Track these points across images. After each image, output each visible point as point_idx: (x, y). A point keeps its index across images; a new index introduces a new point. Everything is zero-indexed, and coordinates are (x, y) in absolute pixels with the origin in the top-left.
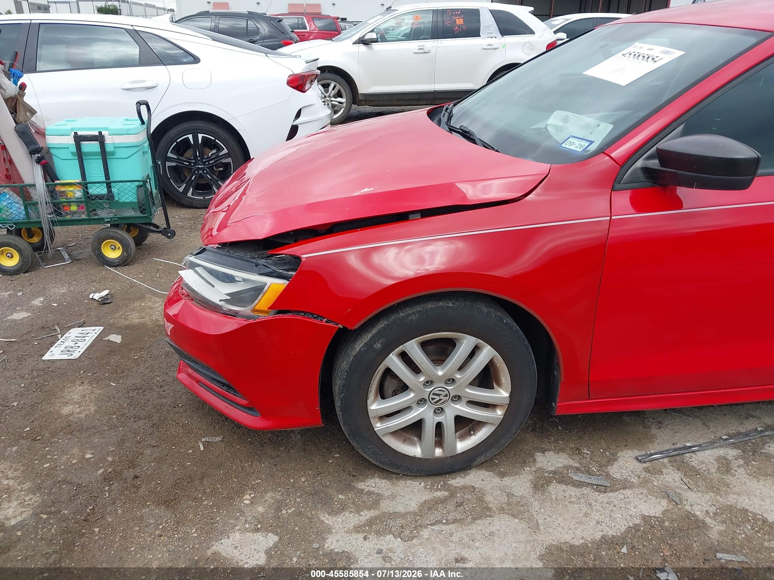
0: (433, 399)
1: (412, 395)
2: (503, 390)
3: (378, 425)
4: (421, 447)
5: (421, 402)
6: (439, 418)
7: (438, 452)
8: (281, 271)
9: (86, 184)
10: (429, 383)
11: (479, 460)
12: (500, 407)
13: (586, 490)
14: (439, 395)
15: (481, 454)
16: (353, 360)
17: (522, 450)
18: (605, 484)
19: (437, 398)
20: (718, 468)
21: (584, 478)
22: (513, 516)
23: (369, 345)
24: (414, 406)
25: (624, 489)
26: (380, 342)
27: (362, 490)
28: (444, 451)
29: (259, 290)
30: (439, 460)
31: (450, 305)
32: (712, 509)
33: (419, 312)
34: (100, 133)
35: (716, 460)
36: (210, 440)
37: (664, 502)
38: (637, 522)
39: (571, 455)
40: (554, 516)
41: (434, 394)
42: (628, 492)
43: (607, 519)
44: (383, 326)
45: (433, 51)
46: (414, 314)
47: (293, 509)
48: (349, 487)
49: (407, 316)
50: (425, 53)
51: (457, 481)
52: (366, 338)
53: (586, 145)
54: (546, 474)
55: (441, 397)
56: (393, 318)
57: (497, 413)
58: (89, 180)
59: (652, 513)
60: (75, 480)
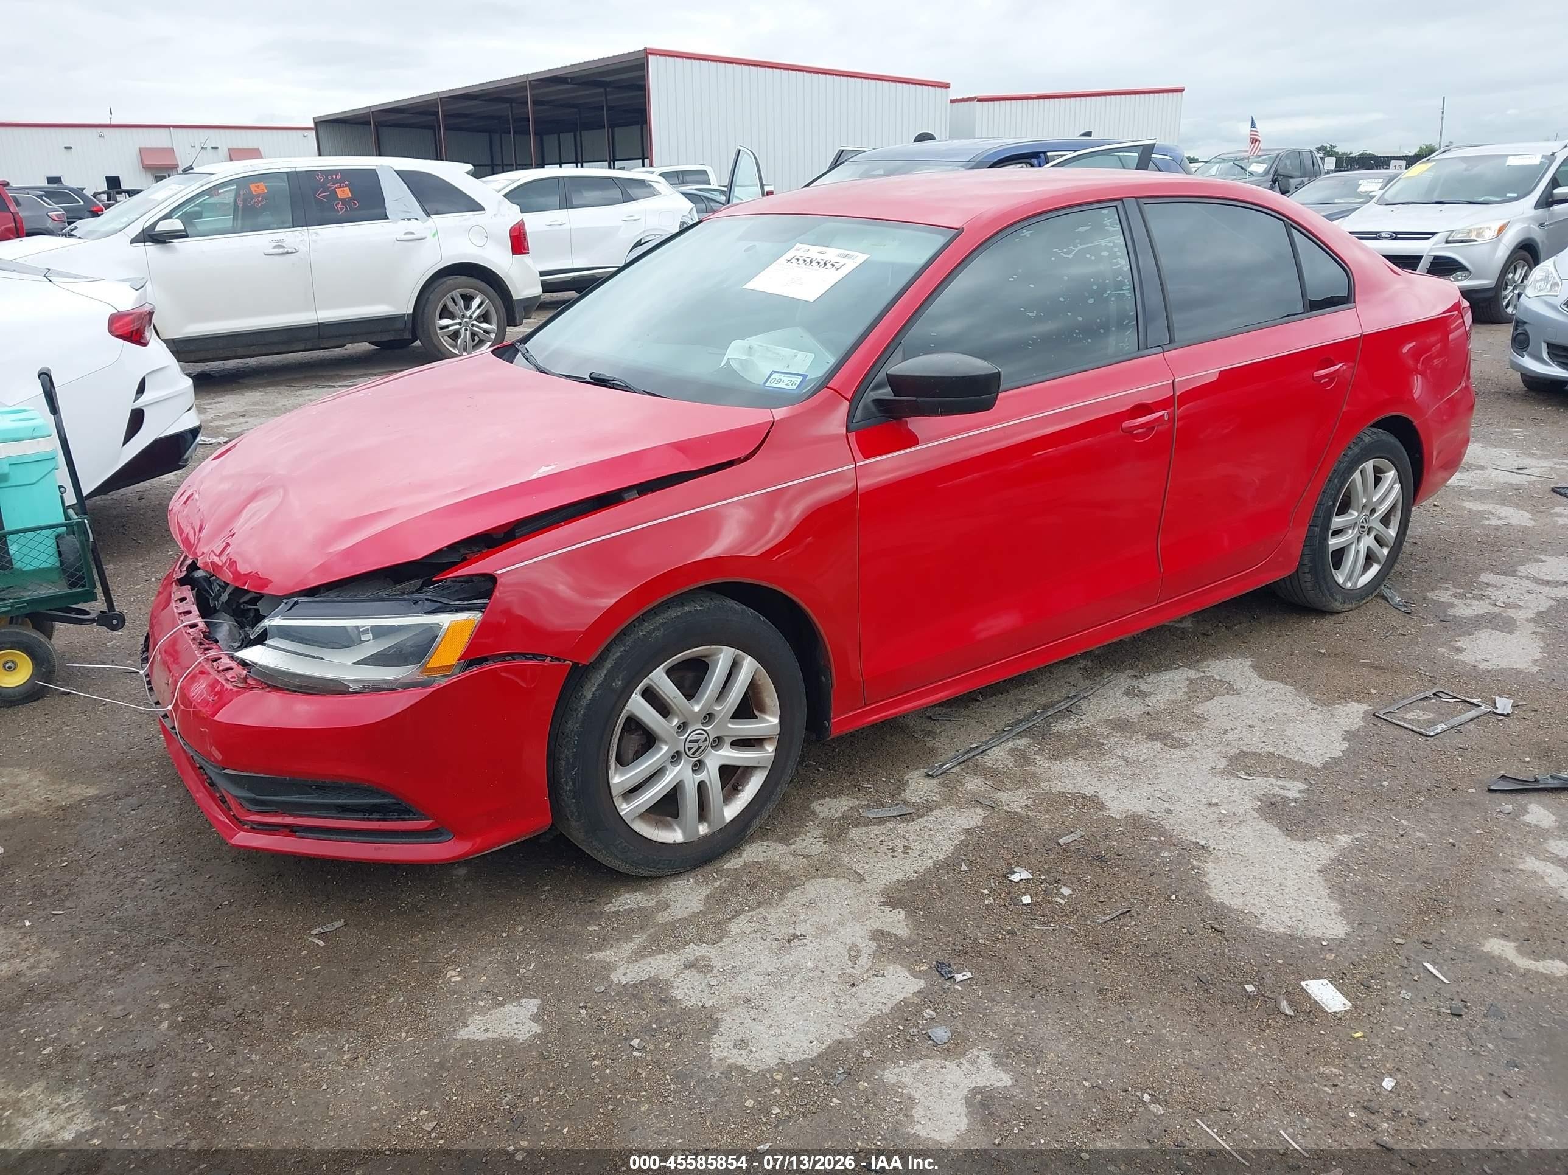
0: (690, 749)
1: (665, 748)
2: (770, 716)
3: (624, 806)
4: (680, 828)
5: (676, 757)
6: (702, 776)
7: (703, 829)
8: (457, 602)
10: (683, 727)
11: (755, 826)
12: (768, 741)
13: (890, 825)
14: (697, 741)
15: (754, 817)
16: (584, 715)
17: (790, 807)
18: (909, 812)
19: (695, 746)
20: (1015, 761)
21: (882, 813)
22: (825, 876)
23: (605, 685)
24: (669, 766)
25: (931, 810)
26: (620, 678)
27: (617, 913)
28: (709, 826)
29: (427, 642)
30: (705, 837)
31: (699, 608)
32: (1030, 802)
33: (663, 624)
35: (1009, 755)
36: (327, 930)
37: (979, 811)
38: (962, 837)
39: (851, 795)
40: (872, 861)
41: (691, 741)
42: (937, 812)
43: (930, 845)
44: (619, 654)
45: (303, 249)
46: (658, 628)
47: (533, 964)
48: (593, 917)
49: (650, 633)
50: (288, 253)
51: (734, 863)
52: (599, 677)
53: (799, 380)
54: (836, 823)
55: (700, 743)
56: (629, 641)
57: (766, 750)
59: (972, 824)
60: (125, 1051)
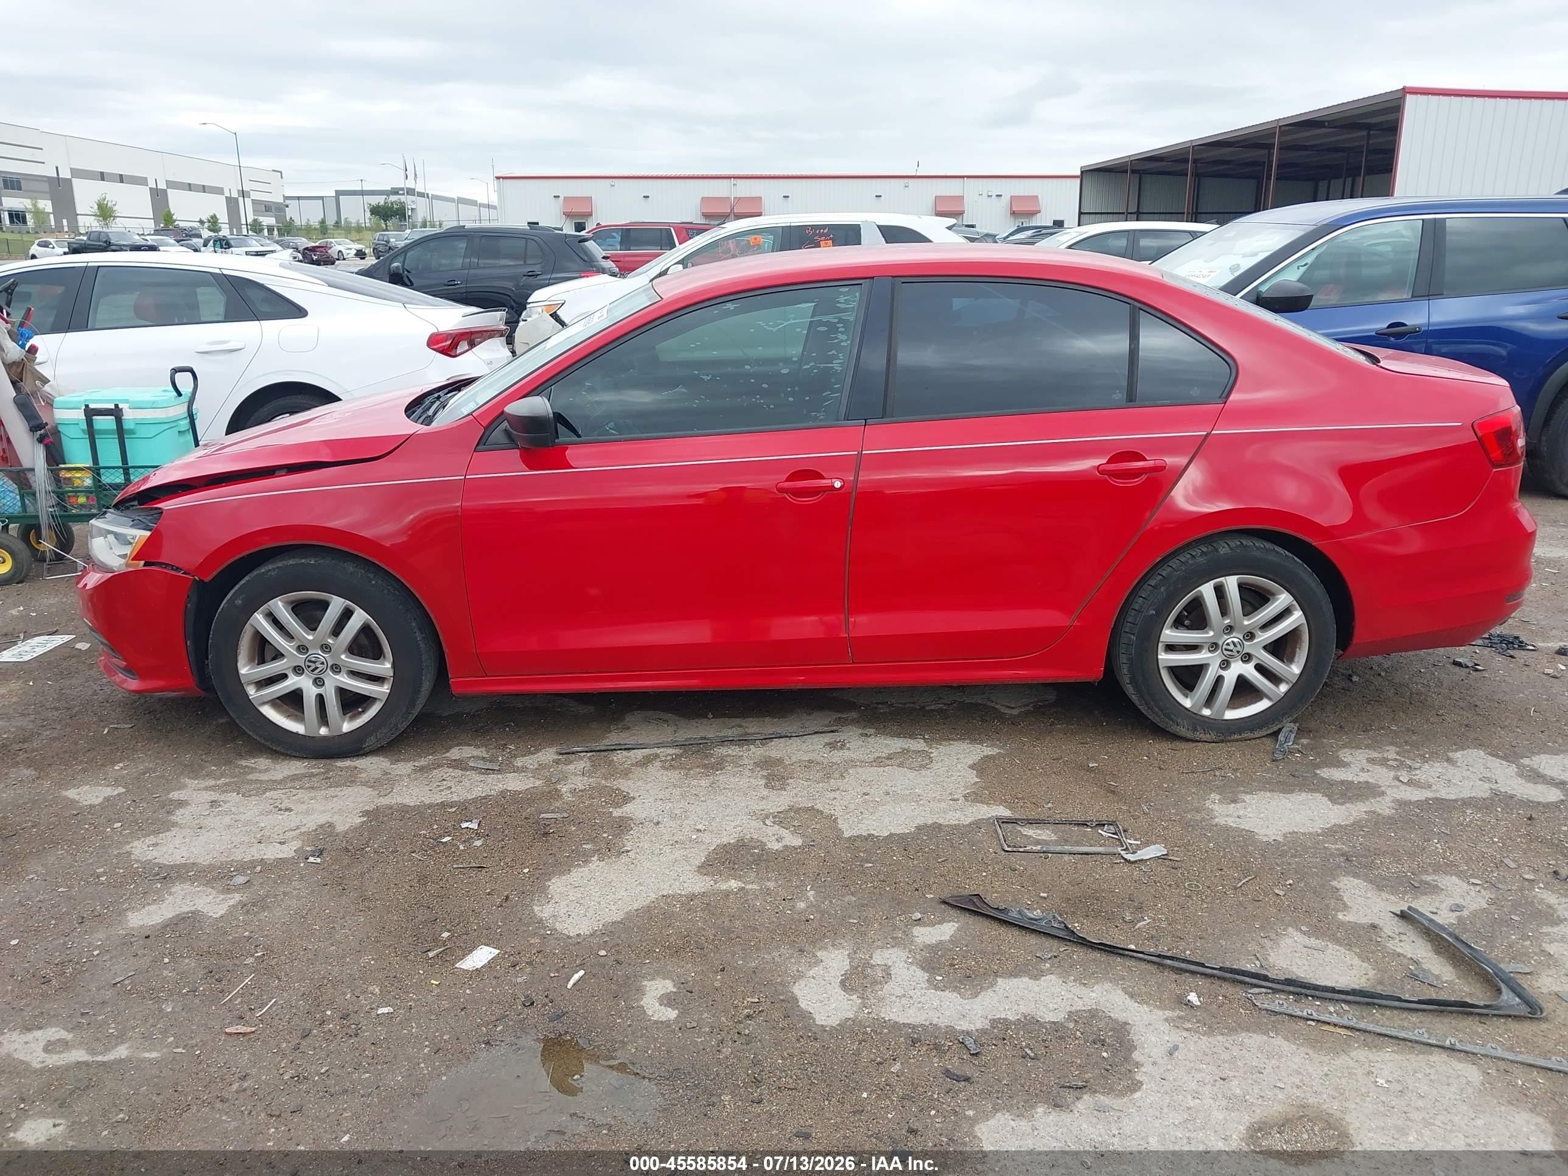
0: (309, 666)
1: (285, 660)
2: (386, 661)
3: (253, 692)
4: (304, 724)
6: (319, 691)
7: (324, 731)
9: (99, 469)
12: (385, 681)
18: (496, 769)
22: (371, 787)
24: (291, 675)
25: (513, 772)
32: (583, 788)
34: (116, 406)
37: (540, 782)
38: (493, 793)
41: (309, 661)
42: (512, 775)
43: (464, 791)
57: (383, 687)
58: (101, 464)
59: (517, 788)
